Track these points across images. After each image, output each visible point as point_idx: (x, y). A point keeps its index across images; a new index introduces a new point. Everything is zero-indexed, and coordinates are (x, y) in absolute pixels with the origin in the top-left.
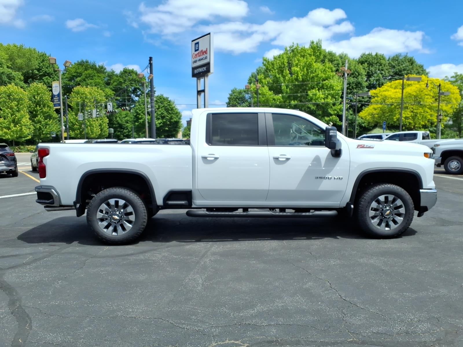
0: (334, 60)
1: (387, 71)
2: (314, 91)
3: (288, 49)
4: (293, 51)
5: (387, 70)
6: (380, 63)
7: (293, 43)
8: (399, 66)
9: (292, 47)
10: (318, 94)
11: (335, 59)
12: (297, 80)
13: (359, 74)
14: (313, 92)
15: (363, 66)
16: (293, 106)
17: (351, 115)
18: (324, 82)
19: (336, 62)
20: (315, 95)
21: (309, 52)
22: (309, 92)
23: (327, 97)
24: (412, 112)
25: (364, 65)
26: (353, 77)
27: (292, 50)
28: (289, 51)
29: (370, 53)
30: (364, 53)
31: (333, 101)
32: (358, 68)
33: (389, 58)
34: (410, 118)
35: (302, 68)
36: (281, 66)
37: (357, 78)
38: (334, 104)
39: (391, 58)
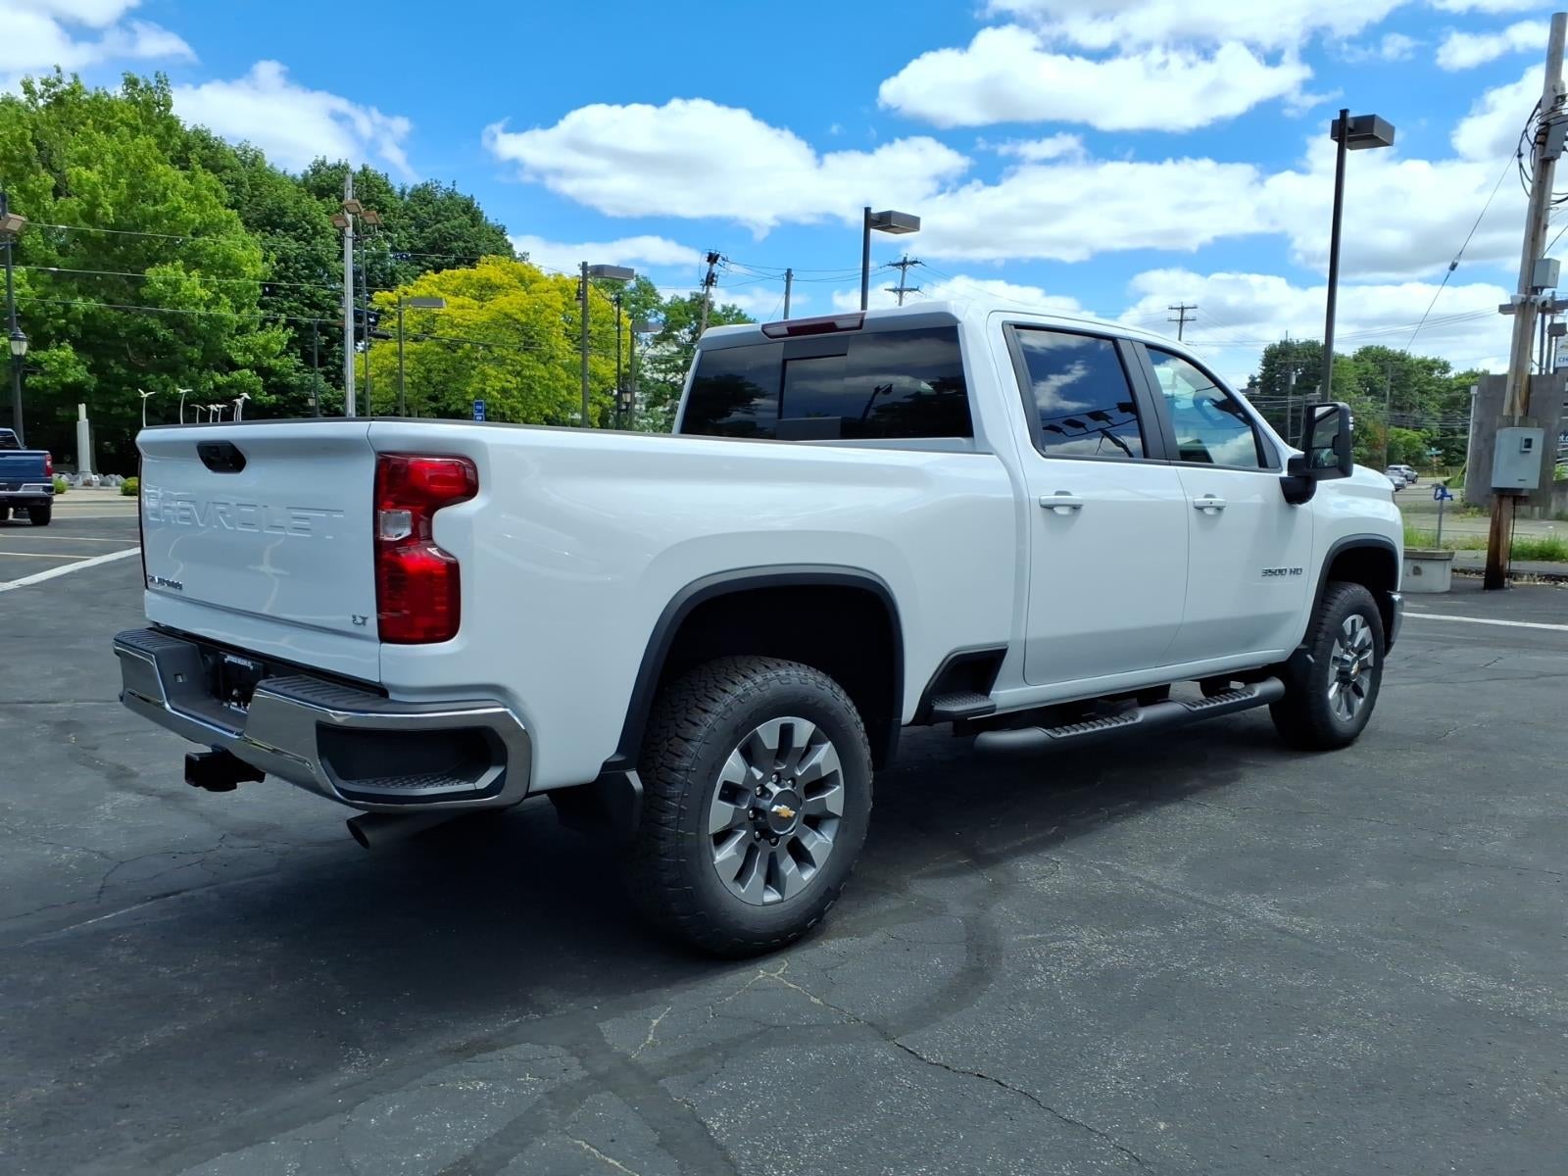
0: (225, 167)
1: (403, 233)
2: (168, 269)
3: (38, 87)
4: (59, 100)
5: (403, 228)
6: (379, 203)
7: (59, 71)
8: (439, 222)
9: (54, 85)
10: (186, 284)
11: (227, 163)
12: (90, 216)
13: (316, 233)
14: (165, 273)
15: (324, 203)
16: (81, 317)
17: (298, 369)
18: (201, 241)
19: (228, 175)
20: (175, 285)
21: (128, 115)
22: (150, 273)
23: (215, 301)
24: (519, 374)
25: (326, 199)
26: (297, 240)
27: (55, 94)
28: (42, 97)
29: (343, 163)
30: (321, 158)
31: (241, 318)
32: (310, 208)
33: (403, 192)
34: (515, 393)
35: (110, 174)
36: (11, 151)
37: (309, 243)
38: (242, 330)
39: (408, 191)
